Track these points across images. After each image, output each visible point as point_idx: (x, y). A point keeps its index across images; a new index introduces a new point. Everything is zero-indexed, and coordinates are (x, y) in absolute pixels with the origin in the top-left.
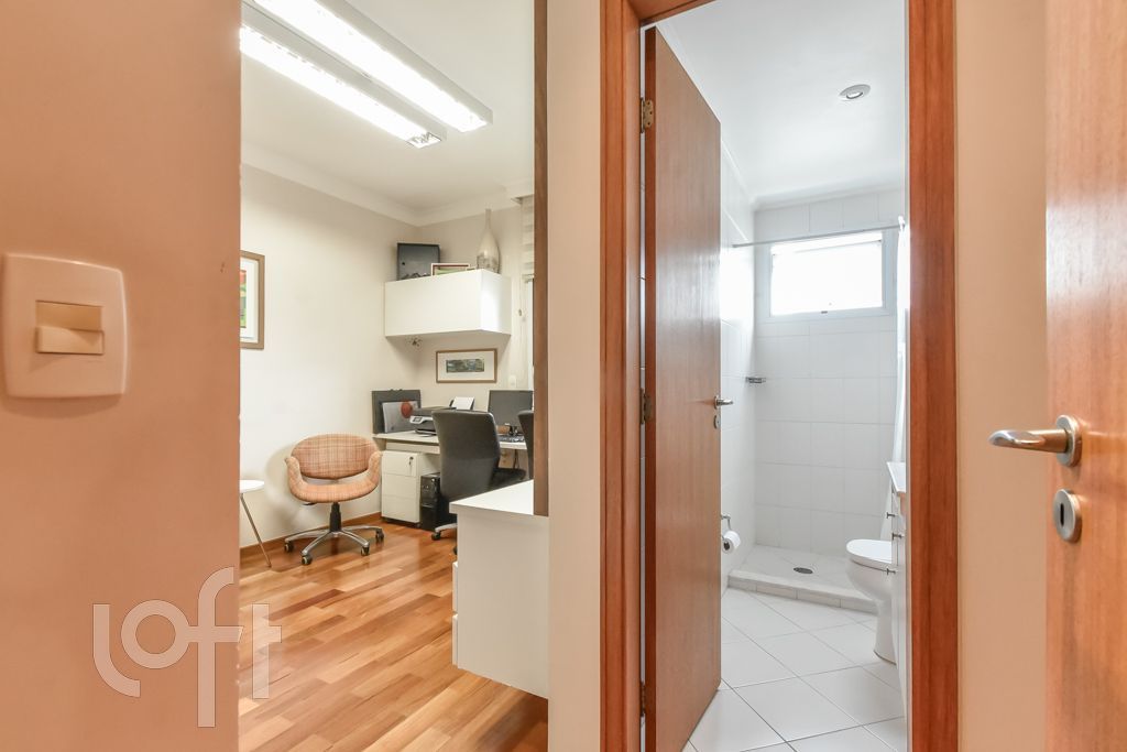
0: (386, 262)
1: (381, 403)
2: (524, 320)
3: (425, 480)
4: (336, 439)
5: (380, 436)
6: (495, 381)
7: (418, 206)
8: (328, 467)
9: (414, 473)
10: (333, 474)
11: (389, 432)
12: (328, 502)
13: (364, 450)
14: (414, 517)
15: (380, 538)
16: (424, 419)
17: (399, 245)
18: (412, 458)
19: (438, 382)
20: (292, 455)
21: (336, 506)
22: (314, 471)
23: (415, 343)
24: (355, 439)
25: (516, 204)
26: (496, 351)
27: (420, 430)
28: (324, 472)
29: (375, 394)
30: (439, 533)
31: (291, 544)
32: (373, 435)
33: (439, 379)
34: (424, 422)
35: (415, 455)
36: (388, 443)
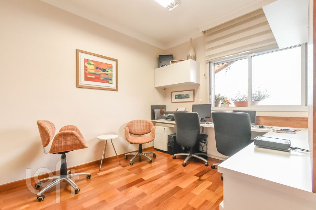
0: (155, 62)
1: (154, 110)
2: (206, 78)
3: (169, 137)
4: (140, 121)
5: (154, 121)
6: (194, 102)
7: (165, 42)
8: (138, 131)
9: (166, 134)
10: (139, 133)
11: (156, 119)
12: (138, 144)
13: (149, 126)
14: (166, 149)
15: (155, 157)
16: (169, 115)
17: (159, 56)
18: (165, 129)
19: (172, 102)
20: (127, 126)
21: (140, 145)
22: (133, 132)
23: (164, 89)
24: (146, 122)
25: (203, 35)
26: (194, 90)
27: (167, 119)
28: (136, 132)
29: (152, 107)
30: (175, 156)
31: (127, 156)
32: (151, 120)
33: (172, 101)
34: (169, 116)
35: (166, 128)
36: (156, 124)
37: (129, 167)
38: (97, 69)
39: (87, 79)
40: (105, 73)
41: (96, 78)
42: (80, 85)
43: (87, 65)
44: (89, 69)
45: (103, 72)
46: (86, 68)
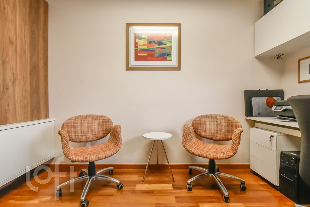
1: (250, 98)
3: (284, 156)
4: (216, 117)
5: (250, 118)
9: (274, 148)
10: (214, 138)
11: (256, 116)
13: (232, 125)
16: (284, 108)
18: (272, 136)
19: (300, 82)
22: (203, 134)
23: (278, 57)
27: (283, 116)
29: (247, 92)
32: (245, 117)
33: (301, 80)
34: (285, 110)
35: (275, 134)
36: (256, 124)
37: (184, 193)
38: (150, 43)
39: (137, 58)
40: (161, 46)
41: (148, 55)
42: (129, 66)
43: (137, 40)
44: (140, 45)
45: (158, 46)
46: (137, 45)
